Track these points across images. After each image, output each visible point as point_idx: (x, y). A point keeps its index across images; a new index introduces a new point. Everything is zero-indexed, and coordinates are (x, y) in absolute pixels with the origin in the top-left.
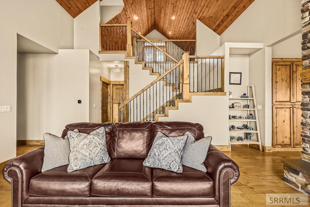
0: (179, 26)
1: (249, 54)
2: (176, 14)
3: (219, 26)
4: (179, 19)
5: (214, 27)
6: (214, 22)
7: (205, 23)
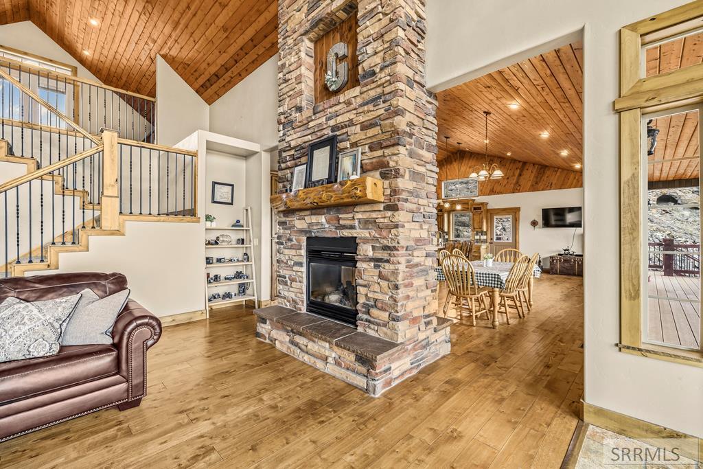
2: (103, 18)
3: (205, 87)
4: (112, 33)
5: (196, 86)
6: (194, 77)
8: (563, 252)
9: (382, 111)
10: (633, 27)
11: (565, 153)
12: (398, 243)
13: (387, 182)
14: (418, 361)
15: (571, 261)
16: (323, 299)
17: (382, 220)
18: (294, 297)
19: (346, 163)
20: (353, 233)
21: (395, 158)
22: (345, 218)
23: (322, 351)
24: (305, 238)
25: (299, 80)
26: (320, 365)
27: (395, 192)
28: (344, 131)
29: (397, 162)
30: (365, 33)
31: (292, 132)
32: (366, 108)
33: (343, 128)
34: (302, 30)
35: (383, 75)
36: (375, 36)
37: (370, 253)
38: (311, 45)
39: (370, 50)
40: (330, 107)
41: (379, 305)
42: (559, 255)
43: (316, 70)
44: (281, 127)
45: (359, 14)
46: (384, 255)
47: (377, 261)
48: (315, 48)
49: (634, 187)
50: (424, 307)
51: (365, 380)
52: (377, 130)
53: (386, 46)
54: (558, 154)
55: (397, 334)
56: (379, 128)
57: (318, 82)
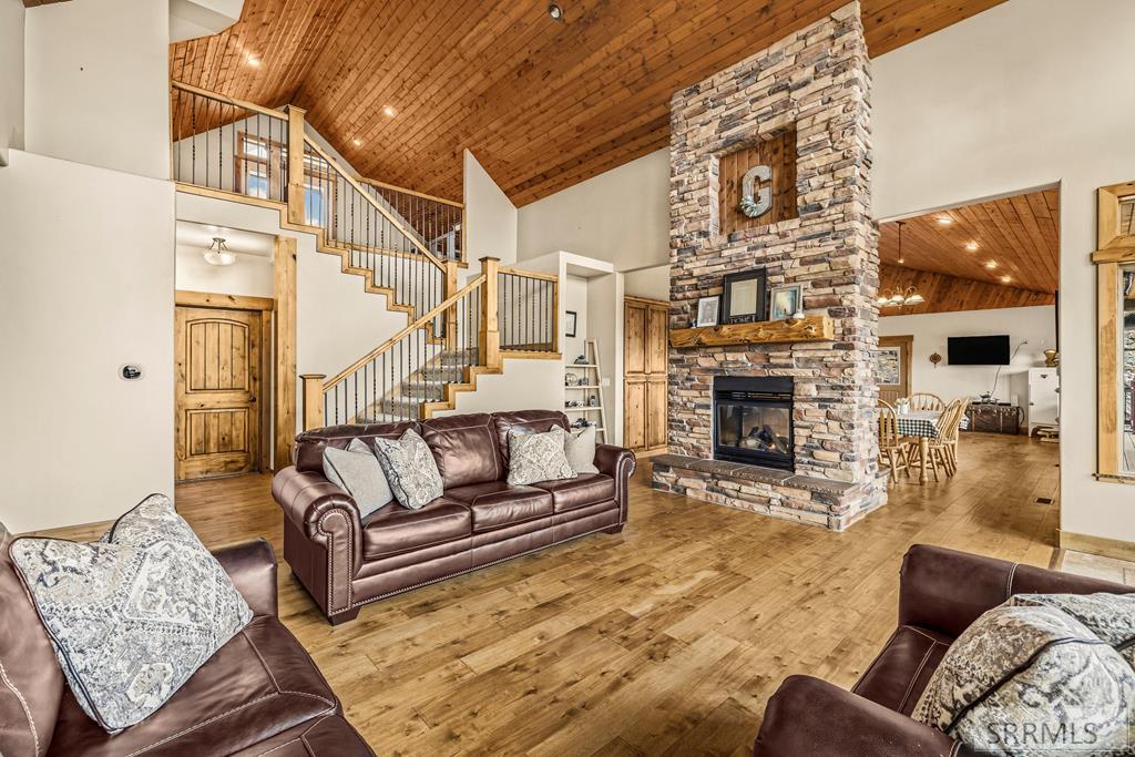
0: (403, 140)
1: (590, 277)
2: (405, 108)
3: (520, 187)
4: (409, 124)
5: (509, 186)
6: (510, 176)
7: (487, 168)
8: (980, 400)
9: (833, 248)
10: (1111, 189)
11: (992, 265)
12: (853, 382)
13: (838, 322)
14: (866, 505)
15: (993, 412)
16: (738, 445)
17: (832, 359)
18: (695, 444)
19: (782, 300)
20: (791, 372)
21: (850, 297)
22: (779, 357)
23: (764, 493)
24: (712, 378)
25: (704, 201)
26: (759, 508)
27: (850, 331)
28: (776, 263)
29: (852, 301)
30: (808, 165)
31: (694, 258)
32: (809, 242)
33: (773, 260)
34: (711, 147)
35: (833, 211)
36: (822, 169)
37: (814, 393)
38: (717, 162)
39: (814, 182)
40: (755, 236)
41: (828, 446)
42: (974, 403)
43: (722, 190)
44: (675, 252)
45: (799, 144)
46: (836, 395)
47: (823, 403)
48: (720, 164)
49: (1111, 333)
50: (869, 450)
51: (825, 517)
52: (825, 266)
53: (837, 182)
54: (981, 266)
55: (852, 474)
56: (826, 265)
57: (725, 204)
